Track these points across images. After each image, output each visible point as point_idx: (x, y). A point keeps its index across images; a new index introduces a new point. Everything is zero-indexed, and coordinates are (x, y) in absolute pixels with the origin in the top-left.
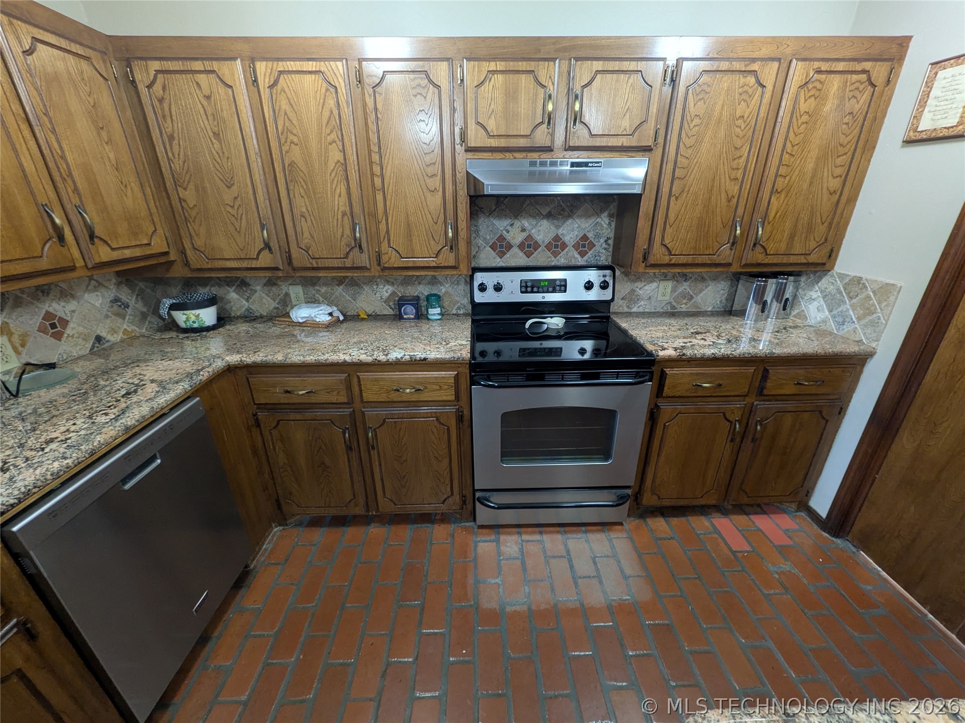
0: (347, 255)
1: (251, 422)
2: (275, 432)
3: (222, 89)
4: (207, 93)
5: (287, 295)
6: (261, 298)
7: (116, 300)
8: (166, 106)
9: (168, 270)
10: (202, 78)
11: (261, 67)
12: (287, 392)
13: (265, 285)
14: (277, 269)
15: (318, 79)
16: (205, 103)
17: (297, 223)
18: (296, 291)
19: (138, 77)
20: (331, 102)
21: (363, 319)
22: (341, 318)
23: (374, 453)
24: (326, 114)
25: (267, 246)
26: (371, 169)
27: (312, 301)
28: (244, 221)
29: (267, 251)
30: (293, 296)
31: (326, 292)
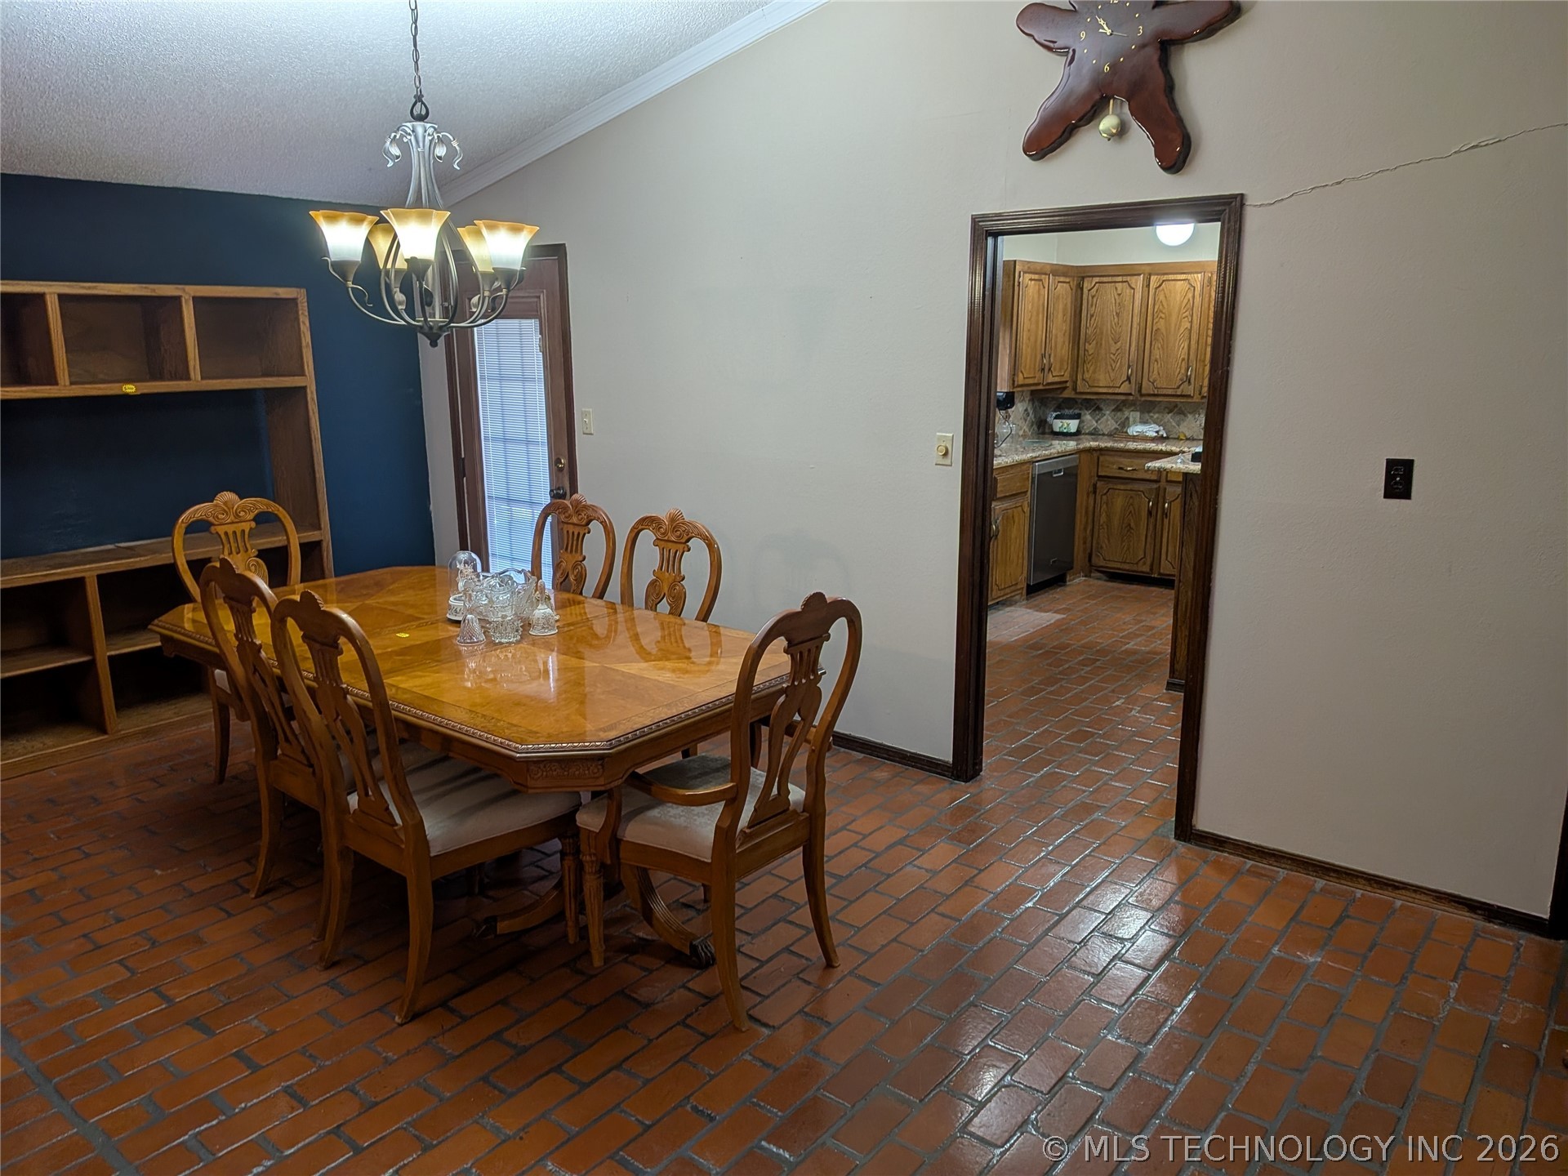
0: (1178, 388)
1: (1091, 489)
2: (1104, 497)
3: (1128, 291)
4: (1120, 292)
5: (1128, 418)
6: (1107, 420)
7: (1026, 410)
8: (1095, 299)
9: (1061, 393)
10: (1119, 286)
11: (1153, 278)
12: (1120, 468)
13: (1113, 410)
14: (1130, 394)
15: (1186, 283)
16: (1117, 297)
17: (1151, 364)
18: (1135, 415)
19: (1085, 285)
20: (1190, 295)
21: (1182, 440)
22: (1165, 435)
23: (1166, 521)
24: (1186, 301)
25: (1129, 379)
26: (1207, 332)
27: (1144, 422)
28: (1119, 364)
29: (1127, 382)
30: (1131, 419)
31: (1158, 418)
